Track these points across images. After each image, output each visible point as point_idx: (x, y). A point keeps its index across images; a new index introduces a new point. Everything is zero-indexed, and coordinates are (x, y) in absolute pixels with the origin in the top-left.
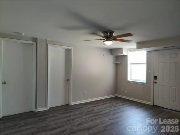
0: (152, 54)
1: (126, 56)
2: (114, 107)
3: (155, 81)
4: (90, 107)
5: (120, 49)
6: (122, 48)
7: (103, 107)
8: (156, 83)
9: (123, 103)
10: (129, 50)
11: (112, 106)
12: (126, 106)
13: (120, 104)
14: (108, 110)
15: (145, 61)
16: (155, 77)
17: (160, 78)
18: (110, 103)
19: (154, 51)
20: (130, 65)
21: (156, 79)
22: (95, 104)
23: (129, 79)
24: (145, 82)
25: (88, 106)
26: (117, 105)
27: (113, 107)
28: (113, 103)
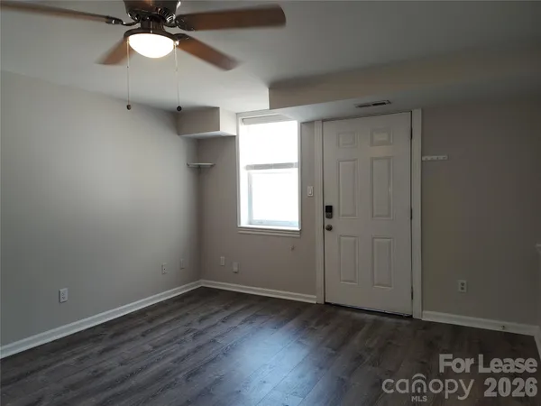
0: (317, 129)
1: (231, 140)
2: (194, 337)
3: (328, 222)
4: (87, 357)
5: (210, 114)
6: (218, 108)
7: (148, 347)
8: (330, 228)
9: (227, 313)
10: (240, 119)
11: (187, 332)
12: (236, 322)
13: (217, 318)
14: (169, 355)
15: (294, 157)
16: (329, 210)
17: (341, 213)
18: (177, 319)
19: (324, 121)
20: (246, 172)
21: (330, 217)
22: (112, 337)
23: (244, 222)
24: (297, 229)
25: (74, 354)
26: (206, 324)
27: (189, 336)
28: (187, 320)
